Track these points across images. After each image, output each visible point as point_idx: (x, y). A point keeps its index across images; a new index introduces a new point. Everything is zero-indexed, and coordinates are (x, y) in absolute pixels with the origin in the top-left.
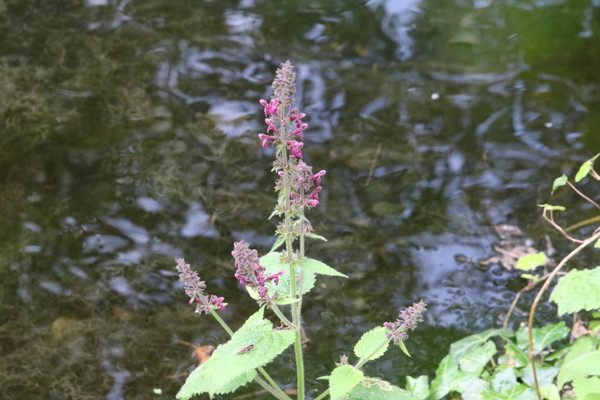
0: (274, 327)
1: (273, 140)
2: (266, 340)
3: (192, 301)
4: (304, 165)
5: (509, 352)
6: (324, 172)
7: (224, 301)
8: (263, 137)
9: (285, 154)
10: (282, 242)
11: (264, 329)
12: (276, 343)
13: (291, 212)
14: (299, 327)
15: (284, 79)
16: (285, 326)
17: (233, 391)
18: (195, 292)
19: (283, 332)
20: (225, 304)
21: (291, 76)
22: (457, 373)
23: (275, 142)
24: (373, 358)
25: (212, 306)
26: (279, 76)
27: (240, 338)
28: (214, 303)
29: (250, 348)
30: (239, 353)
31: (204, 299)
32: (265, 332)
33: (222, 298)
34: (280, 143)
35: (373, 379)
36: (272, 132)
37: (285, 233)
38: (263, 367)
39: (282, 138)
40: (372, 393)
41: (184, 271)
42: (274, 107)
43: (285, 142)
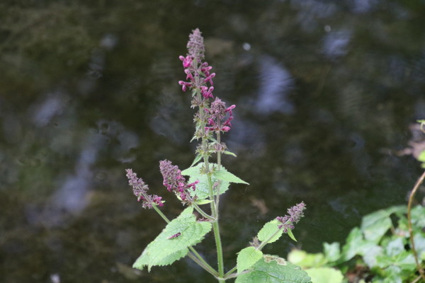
0: (197, 219)
1: (190, 85)
2: (190, 229)
3: (139, 199)
4: (219, 101)
5: (402, 225)
6: (234, 106)
7: (162, 200)
8: (182, 83)
9: (199, 95)
10: (200, 159)
11: (190, 221)
12: (197, 232)
13: (206, 137)
14: (216, 219)
15: (195, 42)
16: (205, 219)
17: (171, 264)
18: (140, 194)
19: (203, 223)
20: (163, 202)
21: (200, 39)
22: (362, 241)
23: (191, 87)
24: (270, 242)
25: (154, 203)
26: (191, 39)
27: (171, 227)
28: (155, 201)
29: (178, 235)
30: (171, 239)
31: (148, 198)
32: (190, 223)
33: (161, 198)
34: (195, 87)
35: (273, 256)
36: (189, 80)
37: (202, 152)
38: (193, 246)
39: (196, 84)
40: (271, 267)
41: (132, 178)
42: (188, 62)
43: (198, 87)
